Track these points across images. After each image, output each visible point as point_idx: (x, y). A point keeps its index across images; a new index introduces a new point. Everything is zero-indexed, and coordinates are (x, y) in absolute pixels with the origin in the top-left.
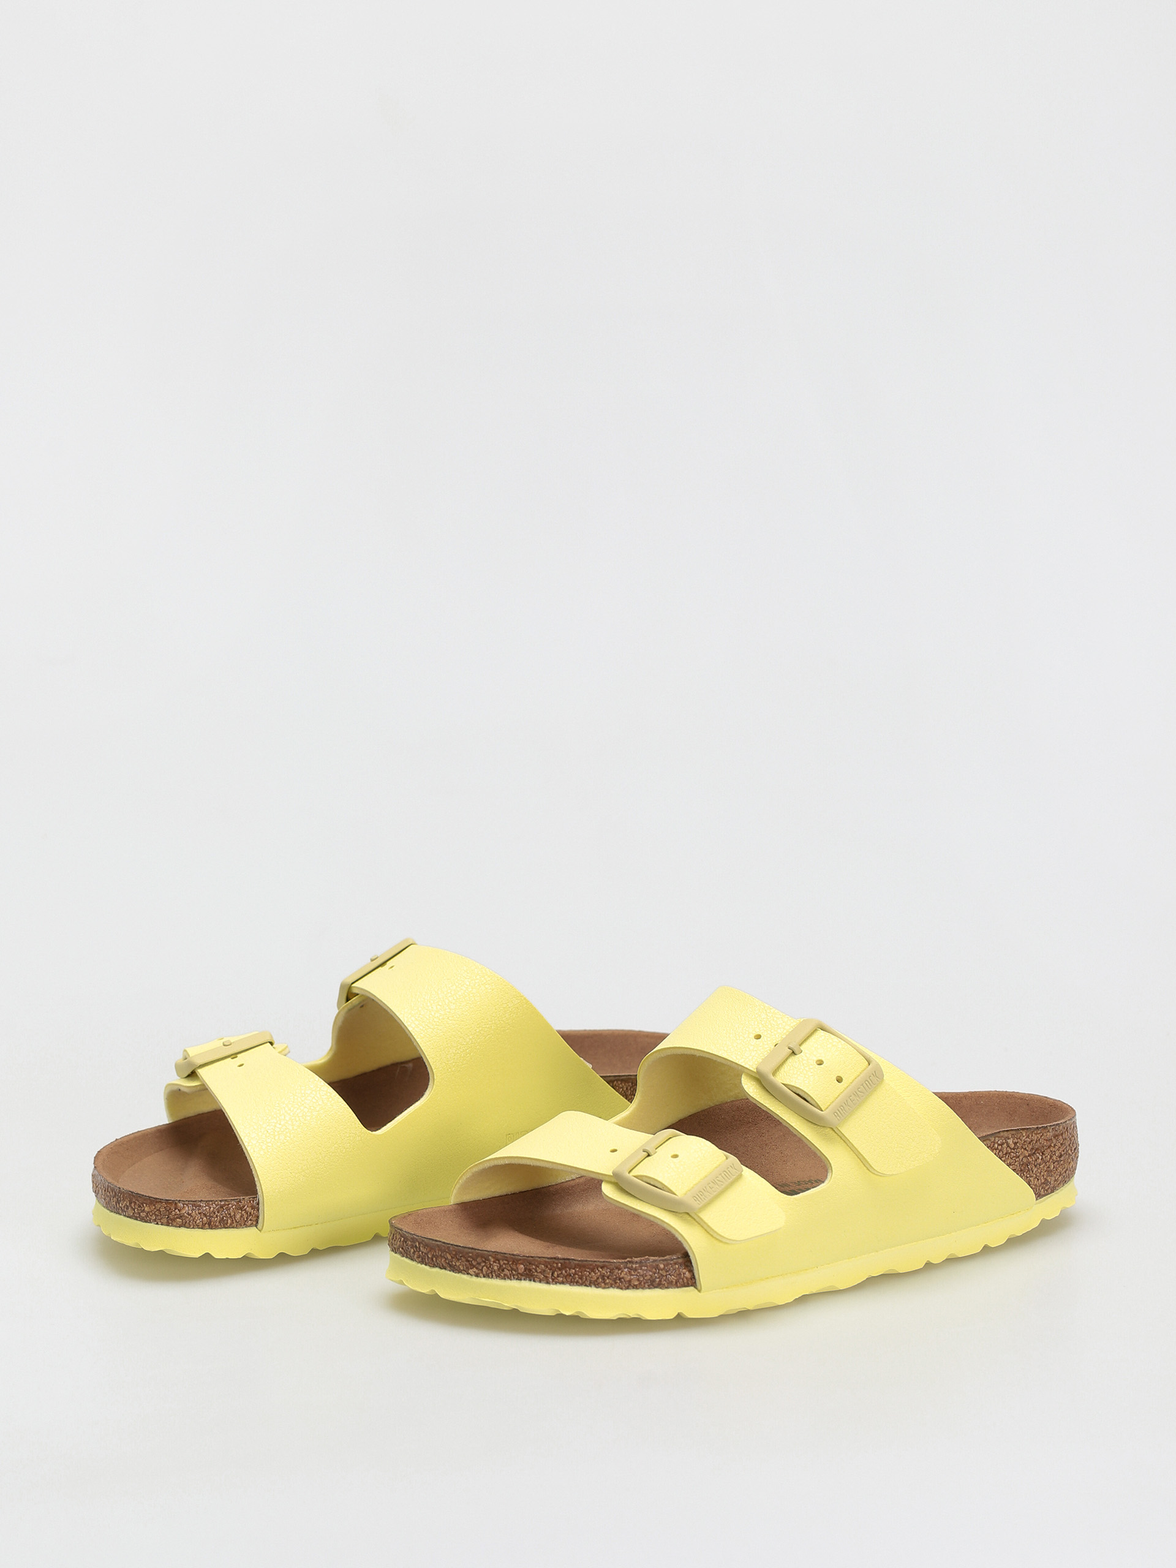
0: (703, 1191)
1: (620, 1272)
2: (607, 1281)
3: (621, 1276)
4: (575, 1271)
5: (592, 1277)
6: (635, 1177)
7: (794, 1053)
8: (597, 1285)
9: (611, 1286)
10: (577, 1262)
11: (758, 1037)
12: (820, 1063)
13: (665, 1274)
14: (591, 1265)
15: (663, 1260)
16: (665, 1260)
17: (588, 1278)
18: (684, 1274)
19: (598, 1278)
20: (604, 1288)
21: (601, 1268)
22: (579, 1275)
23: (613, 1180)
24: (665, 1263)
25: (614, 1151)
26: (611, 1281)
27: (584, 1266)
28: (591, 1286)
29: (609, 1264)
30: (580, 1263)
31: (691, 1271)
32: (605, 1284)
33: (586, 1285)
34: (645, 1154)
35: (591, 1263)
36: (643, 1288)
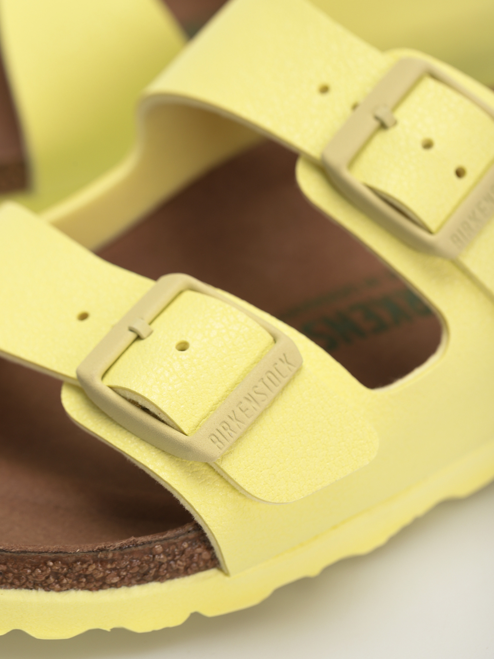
0: (229, 421)
1: (85, 566)
2: (65, 581)
3: (88, 573)
4: (8, 567)
5: (36, 577)
6: (111, 388)
7: (383, 126)
8: (47, 587)
9: (72, 587)
10: (9, 554)
11: (324, 90)
12: (428, 145)
13: (165, 560)
14: (34, 558)
15: (160, 541)
16: (165, 539)
17: (30, 577)
18: (200, 554)
19: (48, 578)
20: (59, 591)
21: (53, 561)
22: (14, 574)
23: (78, 384)
24: (165, 543)
25: (84, 317)
26: (70, 581)
27: (22, 560)
28: (37, 589)
29: (65, 555)
30: (15, 555)
31: (210, 548)
32: (61, 586)
33: (27, 588)
34: (132, 336)
35: (33, 554)
36: (129, 585)
